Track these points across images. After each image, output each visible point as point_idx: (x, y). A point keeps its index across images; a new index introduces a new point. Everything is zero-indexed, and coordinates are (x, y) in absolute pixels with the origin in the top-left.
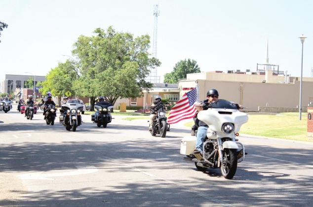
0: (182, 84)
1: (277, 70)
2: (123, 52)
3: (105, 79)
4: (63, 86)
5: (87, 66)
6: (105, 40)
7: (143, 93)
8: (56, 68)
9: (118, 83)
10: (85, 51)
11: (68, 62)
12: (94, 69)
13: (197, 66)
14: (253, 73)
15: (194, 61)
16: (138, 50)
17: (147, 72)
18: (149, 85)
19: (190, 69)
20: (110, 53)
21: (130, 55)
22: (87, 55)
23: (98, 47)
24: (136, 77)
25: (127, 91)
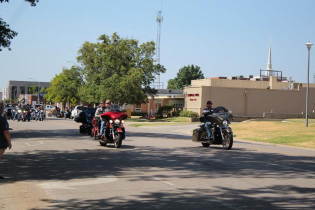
0: (187, 90)
1: (280, 76)
2: (129, 59)
3: (110, 86)
4: (69, 93)
5: (93, 73)
6: (110, 47)
7: (148, 99)
8: (60, 74)
9: (123, 90)
10: (91, 57)
11: (73, 68)
12: (99, 75)
13: (200, 72)
14: (257, 80)
15: (197, 67)
16: (144, 56)
17: (152, 78)
18: (154, 92)
19: (194, 75)
20: (115, 59)
21: (135, 61)
22: (92, 61)
23: (103, 54)
24: (141, 83)
25: (133, 98)
